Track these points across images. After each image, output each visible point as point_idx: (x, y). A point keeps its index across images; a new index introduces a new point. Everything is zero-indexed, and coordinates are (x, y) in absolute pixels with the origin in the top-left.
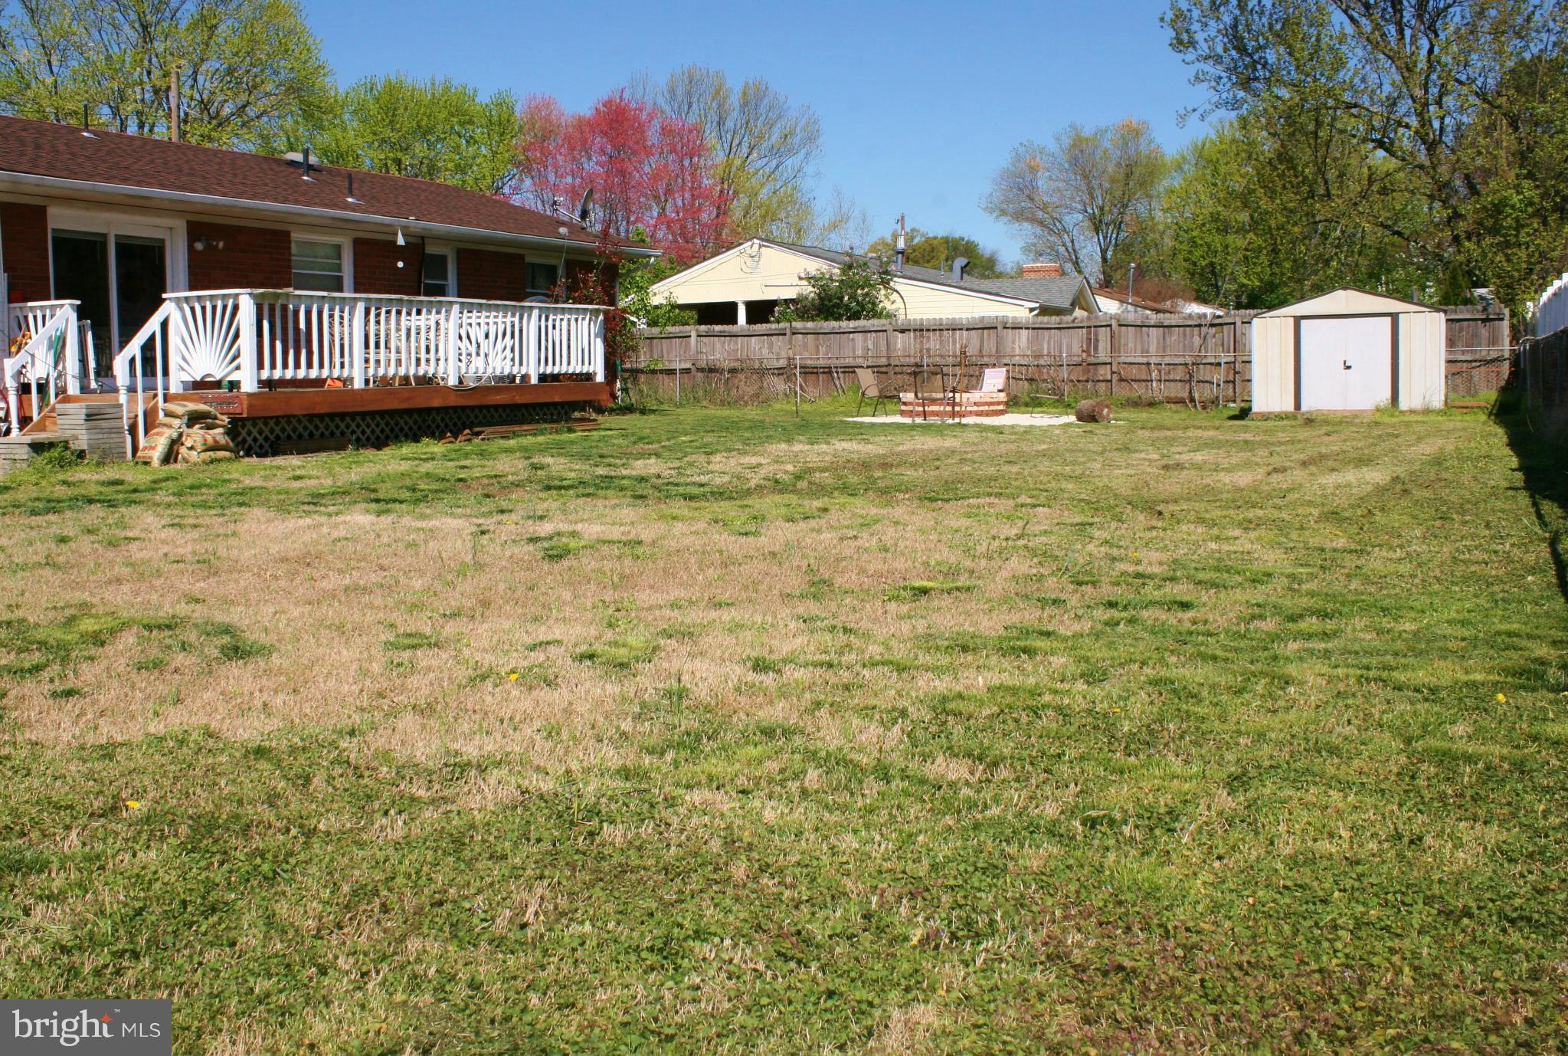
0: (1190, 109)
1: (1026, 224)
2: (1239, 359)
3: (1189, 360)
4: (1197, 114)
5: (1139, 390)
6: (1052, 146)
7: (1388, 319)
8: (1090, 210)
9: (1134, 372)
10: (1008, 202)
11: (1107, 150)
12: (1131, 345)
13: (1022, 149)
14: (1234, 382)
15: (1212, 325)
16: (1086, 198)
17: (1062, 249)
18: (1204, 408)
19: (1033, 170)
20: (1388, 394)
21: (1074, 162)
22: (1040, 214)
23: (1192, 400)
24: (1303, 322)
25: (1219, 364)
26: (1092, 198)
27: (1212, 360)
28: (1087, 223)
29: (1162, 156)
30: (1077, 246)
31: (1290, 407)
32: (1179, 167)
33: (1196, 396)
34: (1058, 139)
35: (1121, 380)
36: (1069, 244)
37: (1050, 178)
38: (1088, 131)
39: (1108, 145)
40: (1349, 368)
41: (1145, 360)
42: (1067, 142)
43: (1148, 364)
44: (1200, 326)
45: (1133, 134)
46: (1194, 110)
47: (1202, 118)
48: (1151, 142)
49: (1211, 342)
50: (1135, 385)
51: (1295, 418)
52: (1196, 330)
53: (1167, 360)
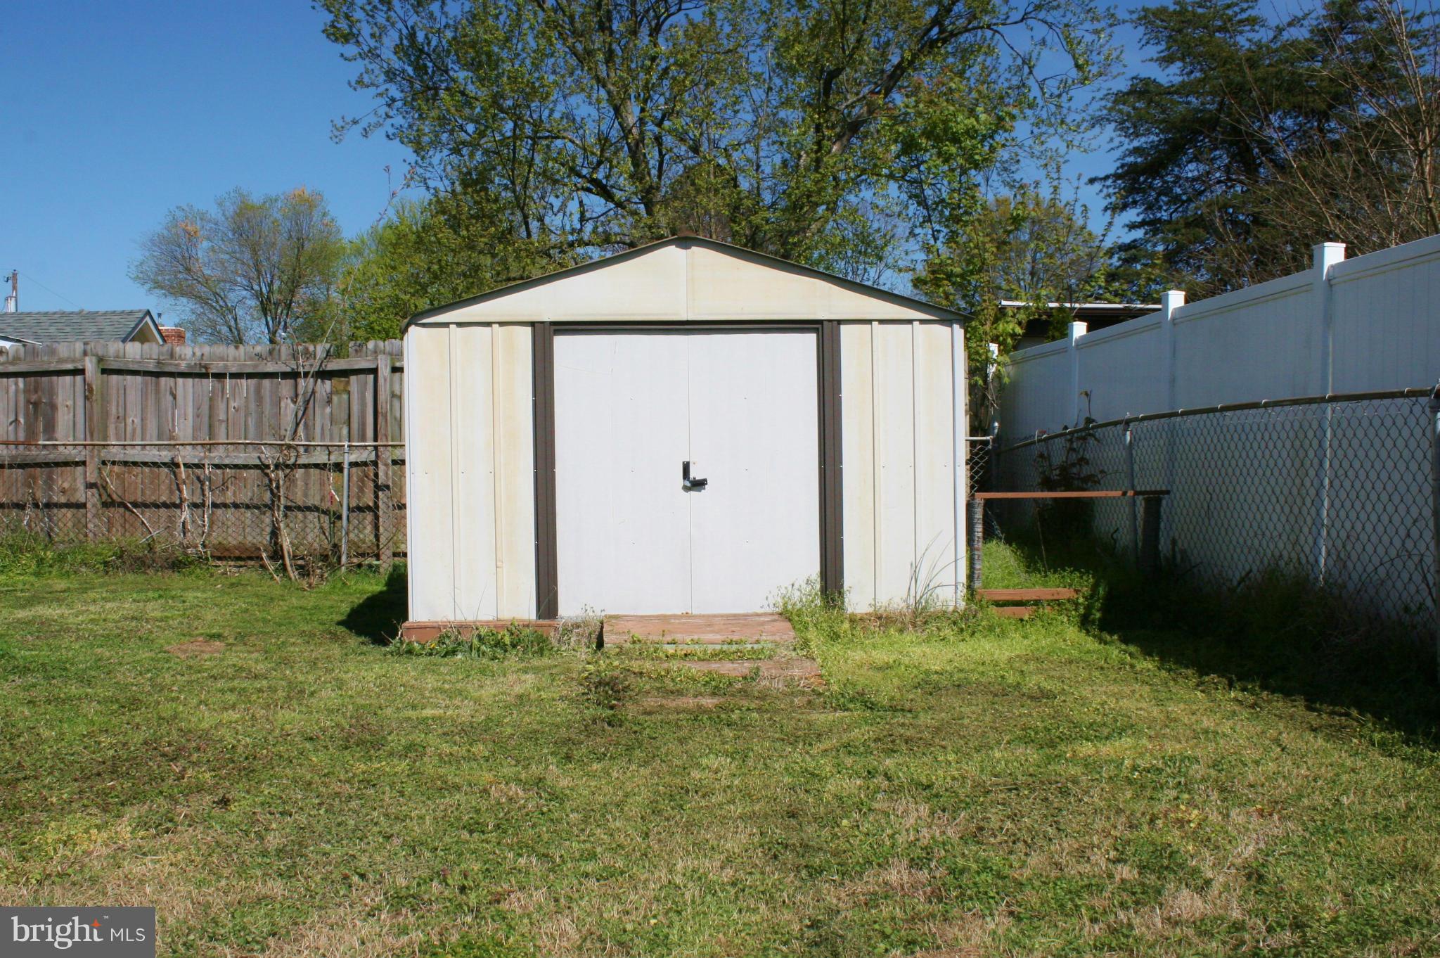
0: (349, 119)
1: (184, 300)
2: (387, 455)
3: (269, 456)
4: (358, 129)
5: (152, 526)
6: (214, 212)
7: (811, 339)
8: (256, 287)
9: (138, 485)
10: (160, 271)
11: (276, 220)
12: (133, 418)
13: (179, 214)
14: (374, 509)
15: (323, 375)
16: (253, 274)
17: (225, 330)
18: (304, 571)
19: (191, 236)
20: (813, 568)
21: (239, 231)
22: (202, 289)
23: (277, 554)
24: (561, 344)
25: (338, 467)
26: (259, 272)
27: (320, 457)
28: (253, 303)
29: (338, 231)
30: (241, 325)
31: (523, 607)
32: (359, 252)
33: (286, 542)
34: (220, 205)
35: (108, 504)
36: (232, 323)
37: (213, 249)
38: (256, 198)
39: (277, 215)
40: (699, 485)
41: (165, 456)
42: (231, 210)
43: (173, 465)
44: (294, 375)
45: (304, 207)
46: (355, 122)
47: (366, 134)
48: (324, 215)
49: (322, 415)
50: (145, 516)
51: (540, 645)
52: (286, 386)
53: (218, 455)
